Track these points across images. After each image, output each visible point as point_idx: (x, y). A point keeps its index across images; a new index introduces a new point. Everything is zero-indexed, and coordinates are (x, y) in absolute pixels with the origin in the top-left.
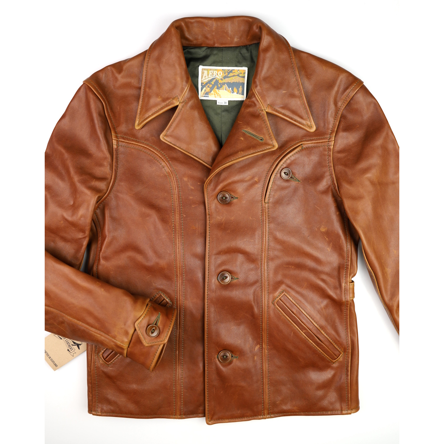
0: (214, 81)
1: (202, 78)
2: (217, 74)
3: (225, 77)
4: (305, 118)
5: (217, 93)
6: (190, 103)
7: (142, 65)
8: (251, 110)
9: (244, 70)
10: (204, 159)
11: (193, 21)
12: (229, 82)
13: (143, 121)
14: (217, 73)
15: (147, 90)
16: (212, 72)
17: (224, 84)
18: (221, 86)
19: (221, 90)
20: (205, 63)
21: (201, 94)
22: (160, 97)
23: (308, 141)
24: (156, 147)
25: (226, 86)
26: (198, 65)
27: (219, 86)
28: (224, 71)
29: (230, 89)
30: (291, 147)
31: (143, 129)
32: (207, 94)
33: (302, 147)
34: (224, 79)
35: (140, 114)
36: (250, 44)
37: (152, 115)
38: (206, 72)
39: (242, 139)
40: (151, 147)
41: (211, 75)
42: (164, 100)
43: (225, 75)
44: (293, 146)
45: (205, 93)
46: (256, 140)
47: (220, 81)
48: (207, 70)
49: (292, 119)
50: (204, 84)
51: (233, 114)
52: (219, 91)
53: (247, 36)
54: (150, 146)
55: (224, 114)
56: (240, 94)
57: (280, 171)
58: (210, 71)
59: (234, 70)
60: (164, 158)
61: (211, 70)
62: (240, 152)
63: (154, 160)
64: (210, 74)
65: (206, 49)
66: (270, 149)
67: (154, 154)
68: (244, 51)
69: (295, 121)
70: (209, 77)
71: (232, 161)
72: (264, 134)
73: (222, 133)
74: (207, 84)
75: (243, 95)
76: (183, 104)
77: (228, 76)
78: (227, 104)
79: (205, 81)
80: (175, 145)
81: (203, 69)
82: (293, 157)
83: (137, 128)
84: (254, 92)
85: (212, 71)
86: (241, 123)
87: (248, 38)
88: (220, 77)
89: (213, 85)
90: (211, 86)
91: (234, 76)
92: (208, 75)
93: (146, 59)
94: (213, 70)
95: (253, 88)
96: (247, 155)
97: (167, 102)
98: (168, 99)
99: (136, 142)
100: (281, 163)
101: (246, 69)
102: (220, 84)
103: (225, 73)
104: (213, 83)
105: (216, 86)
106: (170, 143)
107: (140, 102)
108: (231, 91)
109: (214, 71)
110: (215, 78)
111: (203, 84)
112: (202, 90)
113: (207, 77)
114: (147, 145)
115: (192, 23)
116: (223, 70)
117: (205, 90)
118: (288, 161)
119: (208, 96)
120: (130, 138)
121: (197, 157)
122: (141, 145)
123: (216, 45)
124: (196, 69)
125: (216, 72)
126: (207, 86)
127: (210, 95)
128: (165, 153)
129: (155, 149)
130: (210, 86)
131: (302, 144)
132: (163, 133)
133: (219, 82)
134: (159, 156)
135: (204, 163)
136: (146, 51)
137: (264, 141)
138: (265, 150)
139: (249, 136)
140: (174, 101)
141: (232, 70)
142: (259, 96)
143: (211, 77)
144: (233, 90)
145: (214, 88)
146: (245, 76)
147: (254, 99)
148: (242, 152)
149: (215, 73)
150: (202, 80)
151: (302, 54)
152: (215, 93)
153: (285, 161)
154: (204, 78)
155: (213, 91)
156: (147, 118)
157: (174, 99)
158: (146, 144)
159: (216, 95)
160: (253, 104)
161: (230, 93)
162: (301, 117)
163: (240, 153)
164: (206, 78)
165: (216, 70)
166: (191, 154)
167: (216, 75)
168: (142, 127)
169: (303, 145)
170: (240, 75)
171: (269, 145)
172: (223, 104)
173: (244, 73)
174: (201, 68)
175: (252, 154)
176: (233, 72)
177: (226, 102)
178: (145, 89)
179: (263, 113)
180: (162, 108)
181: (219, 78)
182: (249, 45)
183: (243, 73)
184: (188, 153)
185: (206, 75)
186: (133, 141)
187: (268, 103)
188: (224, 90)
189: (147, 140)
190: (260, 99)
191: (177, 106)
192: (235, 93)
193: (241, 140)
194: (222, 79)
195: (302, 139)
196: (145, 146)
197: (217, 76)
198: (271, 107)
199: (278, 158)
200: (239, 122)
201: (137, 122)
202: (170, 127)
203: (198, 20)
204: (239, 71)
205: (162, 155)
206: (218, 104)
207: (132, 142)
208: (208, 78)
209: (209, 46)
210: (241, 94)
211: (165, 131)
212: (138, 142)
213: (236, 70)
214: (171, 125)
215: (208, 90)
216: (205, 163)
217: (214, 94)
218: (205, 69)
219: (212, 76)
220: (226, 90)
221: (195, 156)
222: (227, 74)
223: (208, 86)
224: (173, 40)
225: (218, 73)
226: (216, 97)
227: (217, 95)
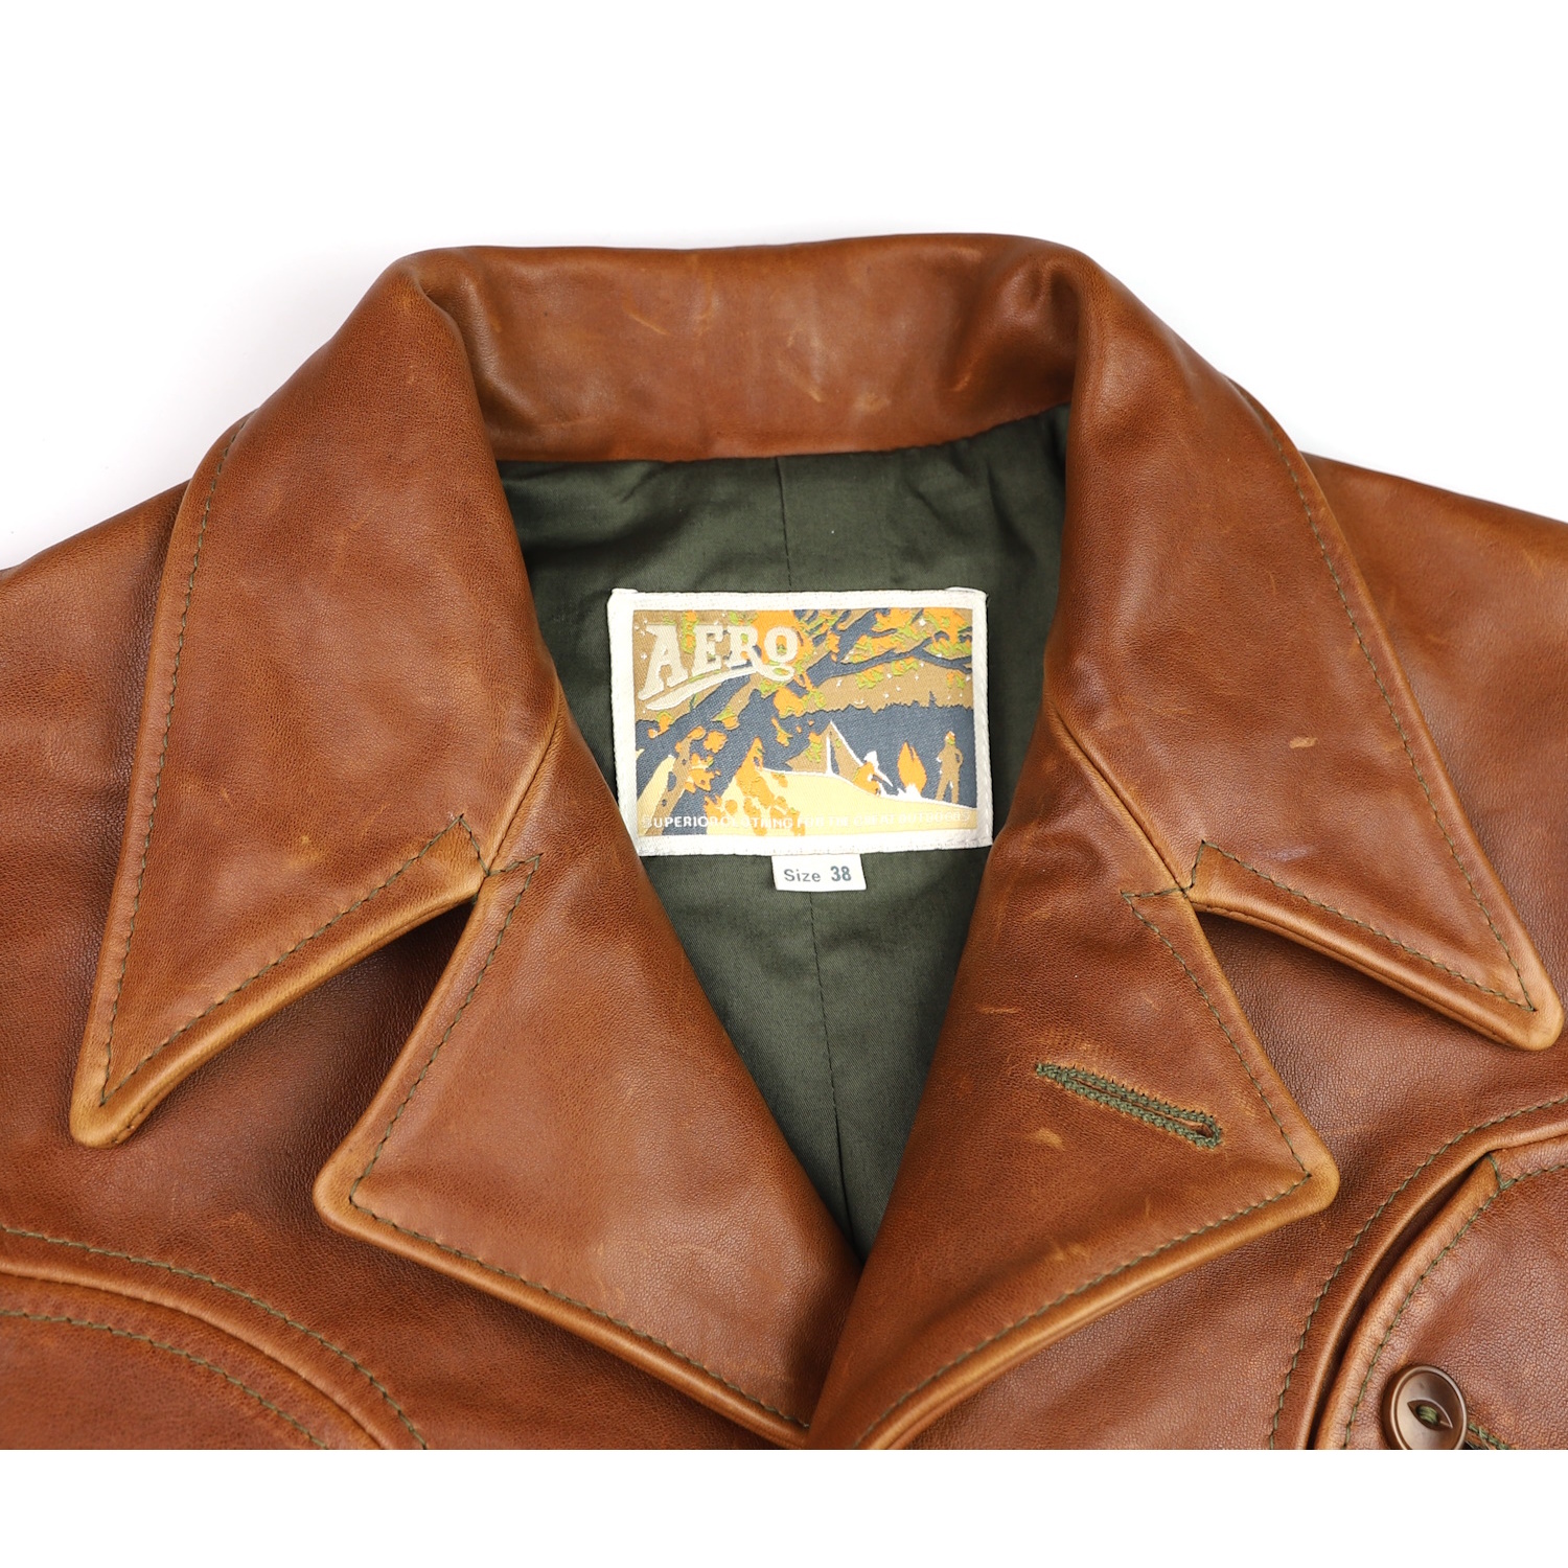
0: (740, 700)
1: (639, 682)
2: (758, 650)
3: (821, 671)
4: (1471, 937)
5: (767, 799)
6: (570, 883)
7: (142, 605)
8: (1065, 903)
9: (957, 612)
10: (729, 1367)
11: (534, 273)
12: (859, 703)
13: (154, 1064)
14: (753, 640)
15: (190, 792)
16: (719, 638)
17: (817, 721)
18: (799, 745)
19: (802, 768)
20: (654, 570)
21: (640, 811)
22: (305, 839)
23: (1530, 1120)
24: (267, 1304)
25: (832, 738)
26: (599, 586)
27: (783, 738)
28: (813, 625)
29: (872, 757)
30: (1415, 1186)
31: (145, 1147)
32: (688, 808)
33: (1497, 1175)
34: (817, 684)
35: (121, 1006)
36: (969, 433)
37: (242, 996)
38: (666, 636)
39: (1051, 1138)
40: (227, 1303)
41: (711, 660)
42: (346, 866)
43: (814, 654)
44: (1428, 1173)
45: (671, 806)
46: (1163, 1138)
47: (787, 704)
48: (676, 618)
49: (1387, 949)
50: (664, 728)
51: (912, 959)
52: (784, 783)
53: (949, 374)
54: (213, 1298)
55: (836, 962)
56: (947, 798)
57: (1372, 1397)
58: (700, 632)
59: (885, 612)
60: (359, 1399)
61: (704, 617)
62: (1064, 1247)
63: (260, 1422)
64: (704, 647)
65: (650, 476)
66: (1284, 1201)
67: (256, 1365)
68: (940, 478)
69: (1416, 964)
70: (695, 673)
71: (1005, 1339)
72: (1210, 1085)
73: (843, 1122)
74: (681, 726)
75: (974, 805)
76: (519, 885)
77: (847, 659)
78: (858, 883)
79: (669, 704)
80: (458, 1257)
81: (639, 617)
82: (1447, 1263)
83: (92, 1132)
84: (1079, 756)
85: (717, 630)
86: (1012, 1011)
87: (960, 387)
88: (784, 672)
89: (730, 733)
90: (716, 742)
91: (888, 657)
92: (687, 658)
93: (178, 547)
94: (724, 618)
95: (1061, 732)
96: (1128, 1272)
97: (377, 879)
98: (379, 850)
99: (79, 1261)
100: (1373, 1328)
101: (974, 602)
102: (787, 723)
103: (818, 641)
104: (729, 716)
105: (757, 744)
106: (415, 1238)
107: (124, 902)
108: (875, 778)
109: (730, 629)
110: (742, 682)
111: (653, 734)
112: (641, 784)
113: (679, 675)
114: (189, 1288)
115: (526, 287)
116: (799, 614)
117: (672, 781)
118: (1423, 1309)
119: (698, 821)
120: (22, 1230)
121: (666, 1352)
122: (129, 1290)
123: (726, 448)
124: (582, 617)
125: (745, 638)
126: (687, 742)
127: (719, 815)
128: (354, 1345)
129: (264, 1322)
130: (707, 745)
131: (1488, 1154)
132: (347, 1158)
133: (775, 711)
134: (307, 1383)
135: (732, 1403)
136: (177, 493)
137: (1223, 1142)
138: (1254, 1215)
139: (1095, 1112)
140: (437, 864)
141: (870, 616)
142: (1119, 786)
143: (714, 673)
144: (889, 765)
145: (743, 756)
146: (969, 659)
147: (1075, 820)
148: (1076, 1250)
149: (741, 639)
150: (643, 696)
151: (1356, 484)
152: (755, 802)
153: (1400, 1310)
154: (654, 684)
155: (740, 784)
156: (189, 1035)
157: (431, 844)
158: (172, 1284)
159: (765, 813)
160: (1073, 855)
161: (872, 797)
162: (1451, 938)
163: (1060, 1256)
164: (671, 683)
165: (745, 617)
166: (608, 1323)
167: (753, 655)
168: (140, 1118)
169: (1497, 1163)
170: (938, 649)
171: (1272, 1170)
172: (827, 885)
173: (966, 636)
174: (623, 605)
175: (1163, 1256)
176: (878, 627)
177: (846, 870)
178: (164, 792)
179: (1168, 914)
180: (330, 936)
181: (777, 678)
182: (967, 439)
183: (954, 634)
184: (588, 1313)
185: (674, 660)
186: (51, 1255)
187: (1203, 835)
188: (823, 770)
189: (179, 1242)
190: (1136, 808)
191: (464, 909)
192: (912, 792)
193: (1046, 1148)
194: (796, 688)
195: (1479, 1112)
196: (169, 1302)
197: (758, 667)
198: (1226, 861)
199: (1338, 1286)
200: (986, 1010)
201: (92, 1082)
202: (404, 1099)
203: (572, 266)
204: (922, 622)
205: (334, 1367)
206: (781, 884)
207: (43, 1272)
208: (690, 680)
209: (671, 458)
210: (955, 794)
211: (357, 1137)
212: (101, 1266)
213: (904, 611)
214: (415, 1081)
215: (698, 772)
216: (741, 1396)
217: (750, 811)
218: (655, 616)
219: (717, 665)
220: (835, 768)
221: (648, 1342)
222: (832, 643)
223: (697, 747)
224: (411, 380)
225: (762, 637)
226: (760, 831)
227: (775, 814)
